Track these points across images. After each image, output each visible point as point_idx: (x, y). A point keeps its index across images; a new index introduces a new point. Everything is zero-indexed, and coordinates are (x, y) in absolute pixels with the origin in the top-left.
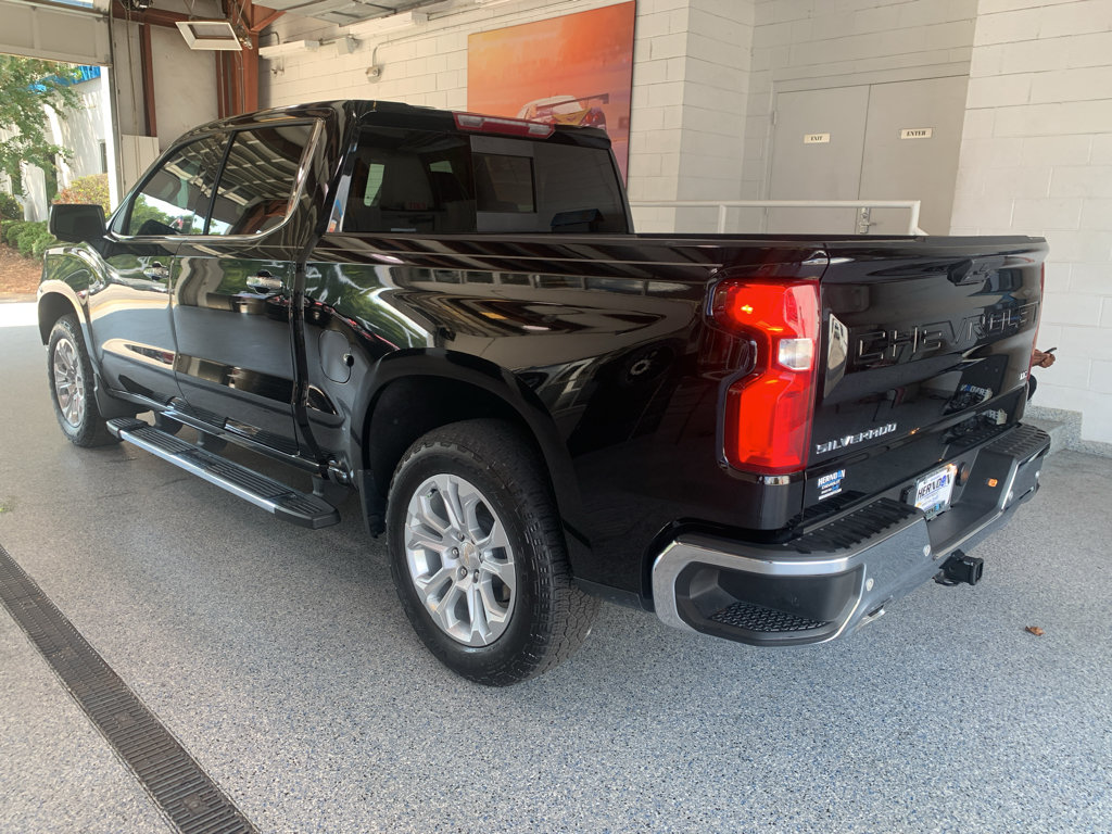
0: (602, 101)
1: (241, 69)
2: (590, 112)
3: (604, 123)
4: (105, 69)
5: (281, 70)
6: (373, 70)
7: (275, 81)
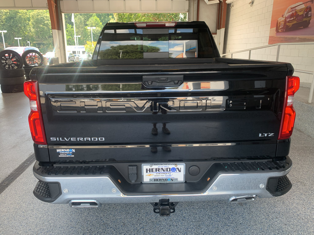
0: (311, 3)
1: (223, 8)
2: (307, 8)
3: (311, 11)
4: (187, 13)
5: (233, 6)
6: (250, 3)
7: (231, 10)
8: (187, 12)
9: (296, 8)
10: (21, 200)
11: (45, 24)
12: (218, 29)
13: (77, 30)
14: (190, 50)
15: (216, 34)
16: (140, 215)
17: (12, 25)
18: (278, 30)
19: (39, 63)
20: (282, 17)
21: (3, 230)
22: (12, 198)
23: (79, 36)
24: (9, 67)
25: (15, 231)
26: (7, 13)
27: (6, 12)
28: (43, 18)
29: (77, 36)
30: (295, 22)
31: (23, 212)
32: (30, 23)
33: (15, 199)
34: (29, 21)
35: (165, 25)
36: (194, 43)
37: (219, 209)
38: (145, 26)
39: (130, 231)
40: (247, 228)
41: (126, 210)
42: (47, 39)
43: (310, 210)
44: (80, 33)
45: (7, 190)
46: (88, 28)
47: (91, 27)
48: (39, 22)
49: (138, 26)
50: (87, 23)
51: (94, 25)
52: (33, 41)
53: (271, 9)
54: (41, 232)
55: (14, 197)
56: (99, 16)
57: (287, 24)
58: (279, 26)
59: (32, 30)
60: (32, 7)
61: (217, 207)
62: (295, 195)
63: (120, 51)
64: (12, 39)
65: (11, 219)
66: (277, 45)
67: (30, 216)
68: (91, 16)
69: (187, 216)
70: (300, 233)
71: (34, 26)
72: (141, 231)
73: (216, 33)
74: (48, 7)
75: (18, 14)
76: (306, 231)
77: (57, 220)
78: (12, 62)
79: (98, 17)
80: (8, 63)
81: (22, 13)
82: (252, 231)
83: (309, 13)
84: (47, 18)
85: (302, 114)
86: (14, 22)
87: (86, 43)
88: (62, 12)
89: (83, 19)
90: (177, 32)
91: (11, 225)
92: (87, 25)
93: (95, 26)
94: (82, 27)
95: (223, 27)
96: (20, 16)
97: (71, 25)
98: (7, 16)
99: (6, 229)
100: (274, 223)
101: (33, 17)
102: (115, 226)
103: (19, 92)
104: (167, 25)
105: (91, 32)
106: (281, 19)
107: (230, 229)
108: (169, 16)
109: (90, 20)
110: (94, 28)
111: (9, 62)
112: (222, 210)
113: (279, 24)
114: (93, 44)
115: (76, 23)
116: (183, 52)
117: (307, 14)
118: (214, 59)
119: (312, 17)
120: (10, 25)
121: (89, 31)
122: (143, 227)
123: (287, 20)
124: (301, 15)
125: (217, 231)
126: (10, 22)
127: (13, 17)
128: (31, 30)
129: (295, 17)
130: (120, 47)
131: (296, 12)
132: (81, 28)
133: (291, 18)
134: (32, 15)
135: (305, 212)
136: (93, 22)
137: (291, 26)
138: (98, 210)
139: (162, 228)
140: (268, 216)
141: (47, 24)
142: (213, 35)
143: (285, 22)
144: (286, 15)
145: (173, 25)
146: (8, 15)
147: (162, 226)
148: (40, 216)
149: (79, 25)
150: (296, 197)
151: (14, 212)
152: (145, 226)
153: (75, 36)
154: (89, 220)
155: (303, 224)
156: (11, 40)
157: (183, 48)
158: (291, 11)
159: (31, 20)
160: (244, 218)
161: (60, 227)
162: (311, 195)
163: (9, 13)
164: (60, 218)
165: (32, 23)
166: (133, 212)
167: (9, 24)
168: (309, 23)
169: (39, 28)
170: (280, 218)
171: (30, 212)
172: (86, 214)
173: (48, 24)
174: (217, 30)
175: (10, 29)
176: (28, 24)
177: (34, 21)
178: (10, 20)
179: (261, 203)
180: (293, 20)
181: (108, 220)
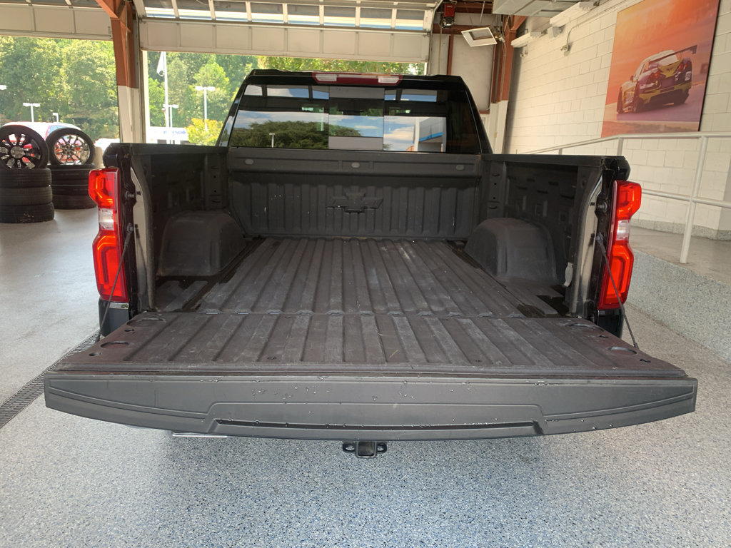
0: (692, 52)
1: (505, 55)
2: (682, 63)
3: (691, 70)
4: (426, 64)
5: (526, 53)
6: (564, 47)
7: (523, 61)
8: (426, 61)
9: (660, 62)
10: (48, 440)
11: (95, 74)
12: (494, 102)
13: (172, 92)
14: (428, 139)
15: (487, 112)
16: (310, 475)
17: (20, 73)
18: (622, 108)
19: (84, 159)
20: (631, 82)
21: (11, 497)
22: (30, 436)
23: (176, 106)
24: (15, 165)
25: (37, 498)
26: (9, 45)
27: (7, 44)
28: (93, 61)
29: (171, 106)
30: (658, 92)
31: (55, 463)
32: (62, 71)
33: (34, 438)
34: (60, 66)
35: (377, 80)
36: (438, 124)
37: (480, 468)
38: (335, 80)
39: (289, 504)
40: (535, 504)
41: (281, 464)
42: (99, 110)
43: (670, 475)
44: (178, 99)
45: (16, 420)
46: (198, 88)
47: (204, 86)
48: (81, 68)
49: (319, 80)
50: (194, 77)
51: (211, 82)
52: (67, 112)
53: (607, 63)
54: (96, 502)
55: (33, 433)
56: (222, 63)
57: (641, 96)
58: (623, 99)
59: (66, 87)
60: (75, 33)
61: (475, 465)
62: (640, 446)
63: (270, 134)
64: (16, 105)
65: (28, 476)
66: (617, 138)
67: (71, 472)
68: (205, 62)
69: (411, 479)
70: (646, 516)
71: (71, 77)
72: (312, 505)
73: (489, 110)
74: (111, 35)
75: (35, 48)
76: (659, 513)
77: (129, 479)
78: (23, 153)
79: (220, 66)
80: (14, 156)
81: (44, 48)
82: (547, 509)
83: (687, 73)
84: (103, 61)
85: (667, 287)
86: (24, 66)
87: (192, 123)
88: (142, 48)
89: (185, 67)
90: (402, 99)
91: (28, 487)
92: (194, 82)
93: (214, 85)
94: (183, 86)
95: (504, 99)
96: (39, 56)
97: (156, 80)
98: (9, 53)
99: (17, 494)
100: (594, 496)
101: (69, 59)
102: (256, 494)
103: (35, 222)
104: (381, 80)
105: (203, 99)
106: (629, 86)
107: (500, 504)
108: (385, 68)
109: (202, 70)
110: (211, 89)
111: (17, 153)
112: (486, 469)
113: (623, 95)
114: (206, 125)
115: (169, 76)
116: (414, 142)
117: (682, 76)
118: (480, 156)
119: (693, 83)
120: (15, 74)
121: (197, 95)
122: (316, 498)
123: (641, 88)
124: (668, 78)
125: (474, 509)
126: (15, 66)
127: (23, 56)
128: (63, 86)
129: (657, 82)
130: (272, 126)
131: (660, 71)
132: (181, 89)
133: (650, 83)
134: (67, 54)
135: (659, 479)
136: (209, 75)
137: (648, 101)
138: (219, 464)
139: (357, 499)
140: (580, 483)
141: (102, 74)
142: (482, 116)
143: (637, 90)
144: (640, 76)
145: (395, 80)
146: (11, 49)
147: (357, 497)
148: (93, 471)
149: (176, 81)
150: (644, 450)
151: (35, 463)
152: (321, 496)
153: (166, 106)
154: (199, 481)
155: (653, 499)
156: (14, 108)
157: (413, 133)
158: (649, 69)
159: (65, 65)
160: (531, 486)
161: (136, 493)
162: (675, 446)
163: (15, 46)
164: (137, 475)
165: (66, 71)
166: (295, 470)
167: (12, 72)
168: (687, 95)
169: (81, 84)
170: (606, 488)
171: (69, 463)
172: (193, 470)
173: (105, 75)
174: (492, 105)
175: (14, 82)
176: (57, 74)
177: (72, 68)
178: (16, 62)
179: (569, 459)
180: (654, 87)
181: (240, 482)
